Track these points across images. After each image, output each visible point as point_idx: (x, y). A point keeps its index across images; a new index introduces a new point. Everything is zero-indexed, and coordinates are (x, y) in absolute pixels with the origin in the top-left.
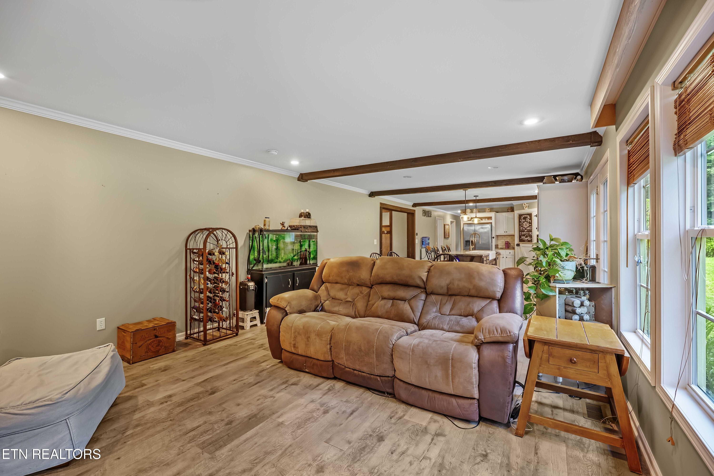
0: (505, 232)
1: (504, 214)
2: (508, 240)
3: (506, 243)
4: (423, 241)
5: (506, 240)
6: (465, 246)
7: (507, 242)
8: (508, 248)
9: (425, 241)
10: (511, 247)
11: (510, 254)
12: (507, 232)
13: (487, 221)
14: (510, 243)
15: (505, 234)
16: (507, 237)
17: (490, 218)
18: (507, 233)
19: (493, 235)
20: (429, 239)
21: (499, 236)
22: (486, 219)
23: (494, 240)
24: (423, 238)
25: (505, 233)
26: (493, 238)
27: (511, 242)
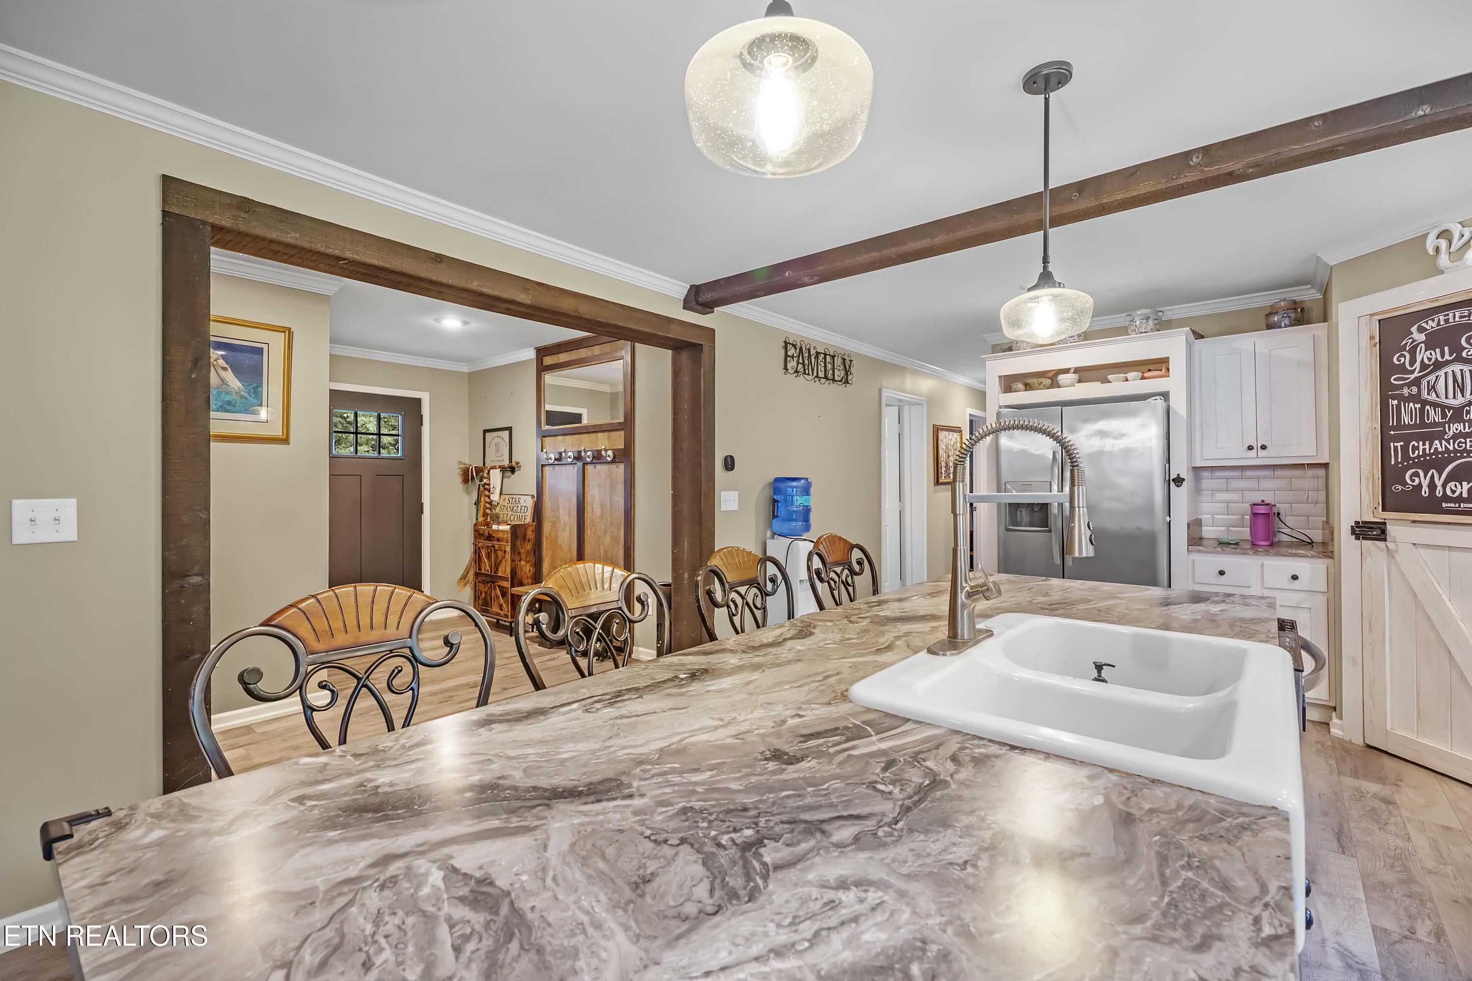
0: (1250, 448)
1: (1246, 342)
2: (1269, 498)
3: (1255, 515)
4: (775, 501)
5: (1257, 498)
6: (1008, 530)
7: (1262, 510)
8: (1272, 545)
9: (789, 501)
10: (1285, 538)
11: (1296, 585)
12: (1264, 447)
13: (1135, 384)
14: (1279, 514)
15: (1252, 458)
16: (1258, 478)
17: (1160, 365)
18: (1262, 453)
19: (1180, 468)
20: (806, 491)
21: (1206, 474)
22: (1130, 375)
23: (1180, 495)
24: (781, 485)
25: (1253, 453)
26: (1179, 481)
27: (1282, 507)
